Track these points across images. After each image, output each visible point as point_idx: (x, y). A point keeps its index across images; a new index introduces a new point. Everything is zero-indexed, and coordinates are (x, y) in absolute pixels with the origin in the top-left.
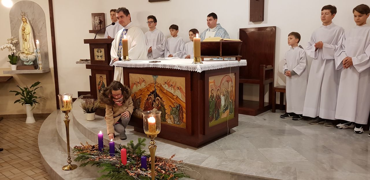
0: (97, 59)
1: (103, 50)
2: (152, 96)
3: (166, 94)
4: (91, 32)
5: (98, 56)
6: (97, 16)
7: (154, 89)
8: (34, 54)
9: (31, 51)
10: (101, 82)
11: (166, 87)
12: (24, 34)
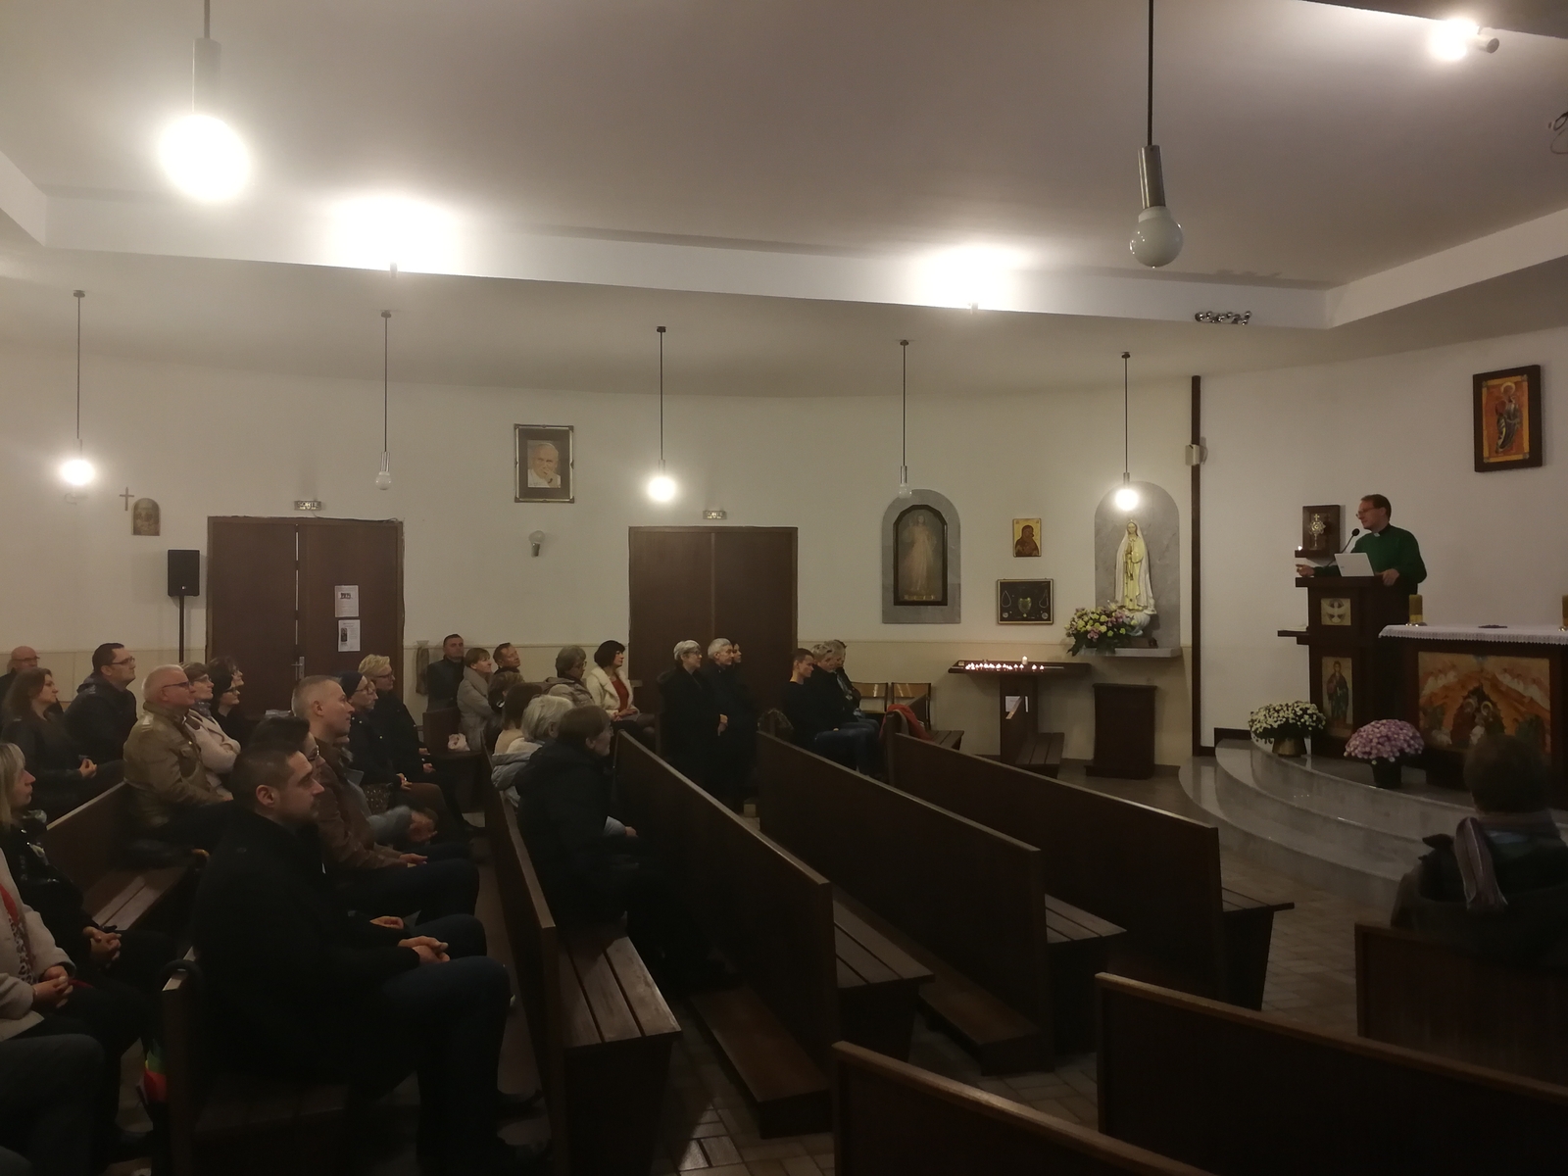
0: (1326, 621)
1: (1347, 604)
2: (1473, 701)
3: (1508, 695)
4: (1298, 554)
5: (1332, 616)
6: (1318, 513)
7: (1476, 685)
8: (1146, 611)
9: (1143, 602)
10: (1337, 674)
11: (1506, 680)
12: (1129, 561)
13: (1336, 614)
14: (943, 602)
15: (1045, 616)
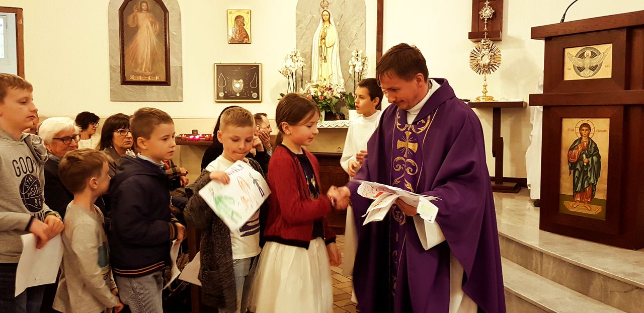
4: (468, 37)
12: (323, 46)
13: (587, 66)
14: (167, 83)
15: (255, 95)
